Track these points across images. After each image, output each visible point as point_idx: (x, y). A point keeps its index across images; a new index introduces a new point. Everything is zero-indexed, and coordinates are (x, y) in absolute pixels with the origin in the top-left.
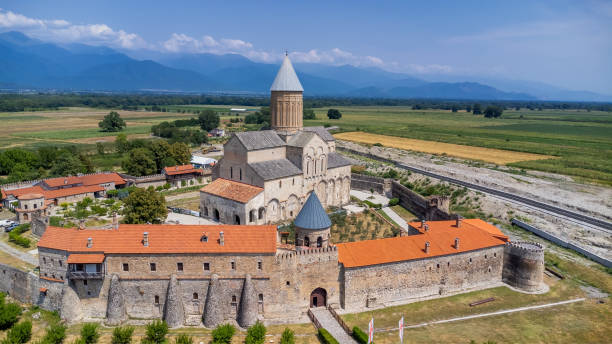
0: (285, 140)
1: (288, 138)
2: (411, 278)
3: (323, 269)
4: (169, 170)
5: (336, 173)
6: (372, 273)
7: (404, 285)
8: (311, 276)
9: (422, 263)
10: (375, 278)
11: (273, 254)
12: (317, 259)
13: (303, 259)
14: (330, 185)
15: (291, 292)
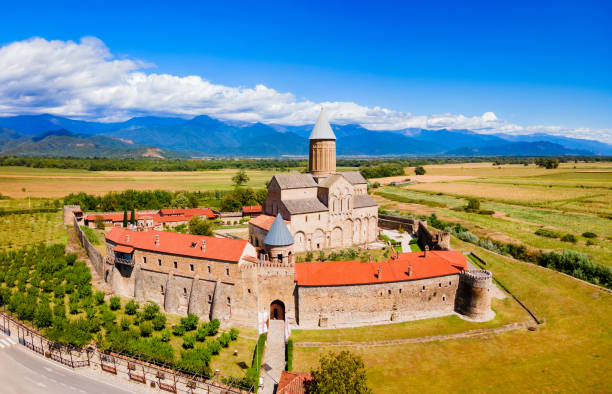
0: (317, 182)
1: (320, 180)
2: (362, 302)
3: (280, 283)
4: (246, 209)
5: (362, 212)
6: (323, 292)
7: (356, 308)
8: (270, 288)
9: (373, 287)
10: (326, 299)
11: (236, 263)
12: (275, 273)
13: (263, 271)
14: (357, 223)
15: (251, 298)
